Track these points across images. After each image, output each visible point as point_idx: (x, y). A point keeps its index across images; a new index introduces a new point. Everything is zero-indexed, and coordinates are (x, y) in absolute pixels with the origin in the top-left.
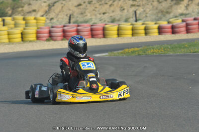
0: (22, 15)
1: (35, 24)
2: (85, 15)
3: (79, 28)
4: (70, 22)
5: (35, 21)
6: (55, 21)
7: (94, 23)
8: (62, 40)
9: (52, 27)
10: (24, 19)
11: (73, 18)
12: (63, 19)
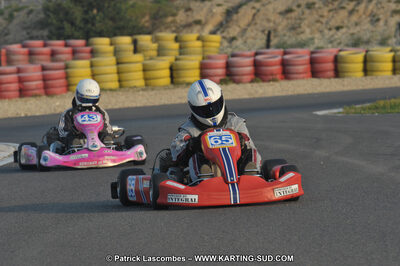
0: (174, 32)
1: (200, 49)
2: (299, 30)
3: (287, 57)
4: (268, 46)
5: (199, 43)
6: (239, 43)
7: (318, 48)
8: (252, 81)
9: (233, 56)
10: (177, 40)
11: (275, 36)
12: (254, 38)
